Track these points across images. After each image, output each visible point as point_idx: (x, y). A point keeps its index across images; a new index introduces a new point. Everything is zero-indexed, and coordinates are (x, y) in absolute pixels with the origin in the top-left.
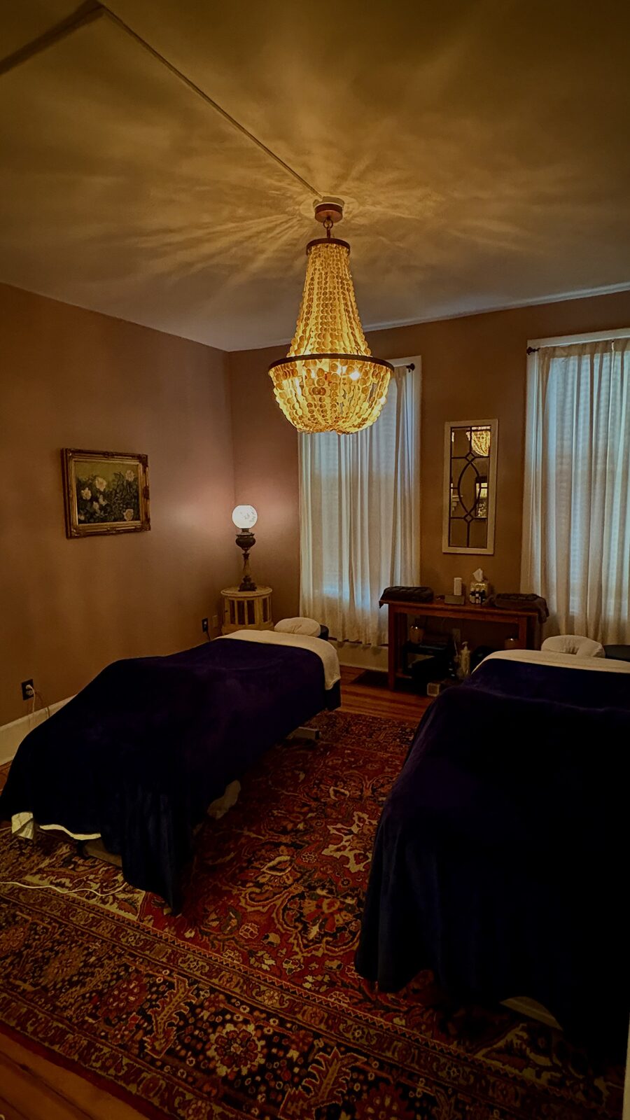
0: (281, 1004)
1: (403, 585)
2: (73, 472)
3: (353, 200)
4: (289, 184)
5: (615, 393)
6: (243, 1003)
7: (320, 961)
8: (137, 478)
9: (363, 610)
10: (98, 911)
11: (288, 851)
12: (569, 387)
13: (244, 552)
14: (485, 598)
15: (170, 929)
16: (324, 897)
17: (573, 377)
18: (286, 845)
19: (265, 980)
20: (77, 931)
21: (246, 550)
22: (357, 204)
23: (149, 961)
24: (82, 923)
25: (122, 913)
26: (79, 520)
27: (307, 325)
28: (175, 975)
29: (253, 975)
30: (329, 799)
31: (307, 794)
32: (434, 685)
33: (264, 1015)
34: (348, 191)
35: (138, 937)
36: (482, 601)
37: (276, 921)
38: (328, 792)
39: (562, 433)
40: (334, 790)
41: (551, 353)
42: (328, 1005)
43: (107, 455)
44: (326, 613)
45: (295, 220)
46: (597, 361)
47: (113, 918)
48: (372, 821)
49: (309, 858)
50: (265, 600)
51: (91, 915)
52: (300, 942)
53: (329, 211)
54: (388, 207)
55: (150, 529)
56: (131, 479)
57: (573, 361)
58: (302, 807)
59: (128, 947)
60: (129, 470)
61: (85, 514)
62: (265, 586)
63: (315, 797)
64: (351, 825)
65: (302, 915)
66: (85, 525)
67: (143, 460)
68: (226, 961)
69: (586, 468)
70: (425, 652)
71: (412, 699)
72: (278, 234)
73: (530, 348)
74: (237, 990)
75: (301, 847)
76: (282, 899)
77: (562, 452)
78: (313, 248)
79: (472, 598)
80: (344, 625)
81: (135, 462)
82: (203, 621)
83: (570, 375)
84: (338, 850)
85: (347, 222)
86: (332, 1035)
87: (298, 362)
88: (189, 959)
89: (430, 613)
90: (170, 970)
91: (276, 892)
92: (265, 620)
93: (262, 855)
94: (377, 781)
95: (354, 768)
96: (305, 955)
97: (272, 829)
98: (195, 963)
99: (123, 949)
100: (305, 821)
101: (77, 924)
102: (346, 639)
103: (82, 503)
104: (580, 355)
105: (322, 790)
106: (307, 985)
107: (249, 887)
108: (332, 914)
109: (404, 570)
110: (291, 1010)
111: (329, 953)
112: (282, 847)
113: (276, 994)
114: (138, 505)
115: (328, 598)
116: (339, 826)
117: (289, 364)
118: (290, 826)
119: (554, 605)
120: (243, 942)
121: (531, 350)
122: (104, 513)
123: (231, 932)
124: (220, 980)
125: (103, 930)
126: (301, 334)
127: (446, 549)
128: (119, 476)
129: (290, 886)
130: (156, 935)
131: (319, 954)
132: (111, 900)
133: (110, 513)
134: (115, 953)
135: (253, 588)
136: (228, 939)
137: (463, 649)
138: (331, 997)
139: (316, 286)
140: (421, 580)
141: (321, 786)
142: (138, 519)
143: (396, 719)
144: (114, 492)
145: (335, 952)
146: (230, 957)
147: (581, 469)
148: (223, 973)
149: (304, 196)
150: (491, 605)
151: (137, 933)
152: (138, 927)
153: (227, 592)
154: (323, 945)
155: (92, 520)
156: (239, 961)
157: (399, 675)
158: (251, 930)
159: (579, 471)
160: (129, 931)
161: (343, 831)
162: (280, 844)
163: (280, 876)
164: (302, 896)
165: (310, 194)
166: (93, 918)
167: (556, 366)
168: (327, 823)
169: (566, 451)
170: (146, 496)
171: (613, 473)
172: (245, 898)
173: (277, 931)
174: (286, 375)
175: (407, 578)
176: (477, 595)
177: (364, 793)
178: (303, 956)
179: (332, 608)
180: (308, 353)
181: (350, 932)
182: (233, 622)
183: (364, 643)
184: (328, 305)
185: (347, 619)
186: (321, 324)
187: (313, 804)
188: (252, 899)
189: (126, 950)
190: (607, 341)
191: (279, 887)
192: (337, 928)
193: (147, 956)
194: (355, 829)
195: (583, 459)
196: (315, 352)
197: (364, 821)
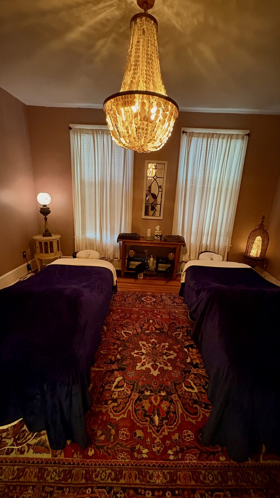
0: (166, 479)
1: (125, 233)
6: (146, 490)
7: (168, 437)
9: (106, 244)
10: (20, 462)
11: (120, 374)
12: (198, 151)
13: (44, 217)
14: (162, 237)
15: (77, 454)
16: (150, 395)
18: (116, 370)
19: (149, 466)
20: (8, 487)
21: (46, 216)
23: (74, 488)
24: (11, 477)
25: (38, 456)
28: (96, 490)
29: (140, 465)
30: (124, 338)
31: (112, 337)
32: (141, 274)
33: (161, 493)
35: (57, 471)
36: (161, 239)
37: (135, 421)
38: (122, 333)
39: (194, 170)
40: (124, 332)
41: (192, 135)
42: (188, 466)
44: (88, 245)
46: (209, 141)
47: (33, 463)
48: (149, 345)
49: (131, 374)
50: (58, 241)
51: (16, 468)
52: (154, 430)
57: (200, 139)
58: (114, 346)
59: (54, 483)
62: (56, 233)
63: (117, 338)
64: (141, 350)
65: (145, 411)
68: (122, 462)
69: (201, 186)
70: (138, 261)
71: (132, 280)
73: (183, 131)
74: (138, 481)
75: (124, 369)
76: (131, 405)
77: (193, 178)
79: (156, 238)
82: (23, 253)
83: (199, 145)
84: (142, 365)
86: (199, 486)
88: (99, 472)
89: (140, 245)
90: (91, 487)
91: (126, 401)
92: (58, 250)
93: (107, 381)
94: (140, 323)
95: (127, 319)
96: (160, 437)
97: (105, 363)
98: (104, 473)
99: (51, 487)
100: (119, 353)
101: (7, 480)
105: (118, 334)
106: (172, 458)
107: (110, 404)
108: (159, 405)
110: (172, 481)
111: (170, 430)
112: (116, 372)
113: (160, 472)
115: (89, 239)
116: (136, 351)
118: (113, 358)
120: (124, 444)
123: (115, 439)
124: (124, 479)
125: (30, 476)
127: (144, 217)
129: (131, 394)
130: (70, 464)
131: (166, 433)
132: (26, 449)
134: (46, 492)
135: (50, 235)
136: (116, 445)
137: (151, 258)
138: (186, 460)
140: (132, 231)
141: (117, 331)
145: (172, 429)
146: (123, 459)
147: (199, 186)
148: (124, 472)
150: (165, 240)
151: (55, 468)
152: (55, 463)
153: (36, 237)
154: (165, 426)
156: (128, 458)
157: (126, 271)
158: (125, 433)
160: (50, 469)
161: (139, 354)
162: (113, 371)
163: (123, 391)
164: (139, 399)
166: (18, 469)
168: (130, 352)
172: (111, 412)
173: (139, 428)
175: (127, 229)
176: (158, 236)
177: (138, 330)
178: (159, 439)
179: (91, 243)
180: (141, 90)
181: (173, 412)
183: (106, 258)
185: (98, 248)
187: (118, 342)
188: (115, 411)
189: (54, 487)
190: (213, 134)
191: (125, 398)
192: (166, 413)
193: (70, 483)
194: (144, 351)
197: (145, 345)
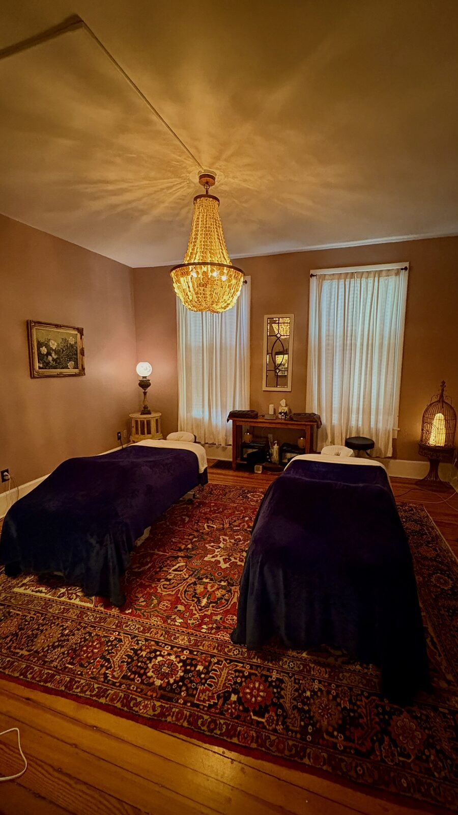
0: (190, 642)
1: (240, 410)
2: (35, 336)
3: (222, 174)
4: (185, 159)
5: (357, 301)
6: (166, 644)
7: (210, 617)
8: (77, 342)
9: (217, 426)
10: (67, 604)
11: (184, 560)
12: (333, 297)
13: (144, 391)
14: (287, 415)
15: (115, 609)
16: (208, 583)
17: (335, 291)
18: (181, 557)
19: (178, 631)
20: (54, 617)
21: (145, 390)
22: (223, 176)
23: (104, 629)
24: (57, 612)
25: (83, 604)
26: (39, 367)
27: (195, 245)
28: (122, 635)
29: (170, 629)
30: (204, 531)
31: (191, 528)
32: (258, 466)
33: (180, 650)
34: (219, 168)
35: (95, 616)
36: (286, 417)
37: (181, 599)
38: (204, 527)
39: (329, 322)
40: (207, 525)
41: (323, 277)
42: (217, 639)
43: (57, 326)
44: (194, 427)
45: (186, 183)
46: (347, 283)
47: (77, 607)
48: (231, 540)
49: (196, 563)
50: (157, 420)
51: (62, 607)
52: (197, 608)
53: (207, 179)
54: (240, 181)
55: (85, 375)
56: (73, 343)
57: (335, 282)
58: (189, 536)
59: (90, 623)
60: (71, 336)
61: (43, 363)
62: (156, 412)
63: (196, 530)
64: (219, 543)
65: (196, 593)
66: (43, 370)
67: (81, 331)
68: (153, 623)
69: (341, 342)
70: (253, 447)
71: (246, 474)
72: (174, 191)
73: (312, 274)
74: (162, 638)
75: (191, 557)
76: (182, 586)
77: (329, 333)
78: (198, 200)
79: (280, 416)
80: (205, 435)
81: (76, 332)
82: (118, 433)
83: (333, 290)
84: (213, 557)
85: (217, 187)
86: (221, 655)
87: (190, 267)
88: (130, 624)
89: (256, 425)
90: (118, 632)
91: (179, 583)
92: (157, 432)
93: (168, 564)
94: (231, 519)
95: (218, 513)
96: (201, 614)
97: (172, 549)
98: (134, 627)
99: (86, 624)
100: (192, 543)
101: (54, 612)
102: (206, 442)
103: (41, 357)
104: (338, 279)
105: (200, 526)
106: (204, 631)
107: (162, 582)
108: (214, 591)
109: (241, 401)
110: (196, 644)
111: (214, 612)
112: (180, 558)
113: (186, 637)
114: (77, 359)
115: (196, 419)
116: (212, 544)
117: (185, 267)
118: (183, 547)
119: (324, 420)
120: (162, 612)
121: (312, 275)
122: (56, 363)
123: (154, 607)
124: (150, 634)
125: (72, 614)
126: (191, 251)
127: (265, 388)
128: (65, 340)
129: (187, 579)
130: (107, 614)
131: (209, 613)
132: (75, 597)
133: (58, 364)
134: (81, 626)
135: (150, 413)
136: (153, 611)
137: (274, 445)
138: (218, 635)
139: (200, 223)
140: (250, 407)
141: (199, 523)
142: (78, 369)
143: (238, 485)
144: (61, 351)
145: (217, 611)
146: (155, 621)
147: (339, 343)
148: (152, 630)
149: (193, 168)
150: (291, 419)
151: (94, 614)
152: (95, 611)
153: (133, 415)
154: (211, 608)
155: (47, 367)
156: (161, 622)
157: (238, 461)
158: (166, 604)
159: (338, 344)
160: (89, 613)
161: (215, 547)
162: (178, 557)
163: (181, 574)
164: (195, 584)
165: (198, 167)
166: (64, 608)
167: (326, 284)
168: (205, 543)
169: (331, 332)
170: (83, 354)
171: (356, 345)
172: (160, 588)
173: (182, 604)
174: (183, 275)
175: (242, 405)
176: (283, 414)
177: (225, 526)
178: (199, 615)
179: (198, 424)
180: (196, 261)
181: (225, 600)
182: (137, 433)
183: (217, 444)
184: (208, 234)
185: (206, 430)
186: (204, 245)
187: (196, 534)
188: (164, 588)
189: (88, 624)
190: (352, 273)
191: (180, 580)
192: (218, 599)
193: (102, 626)
194: (222, 545)
195: (340, 337)
196: (201, 261)
197: (227, 540)
